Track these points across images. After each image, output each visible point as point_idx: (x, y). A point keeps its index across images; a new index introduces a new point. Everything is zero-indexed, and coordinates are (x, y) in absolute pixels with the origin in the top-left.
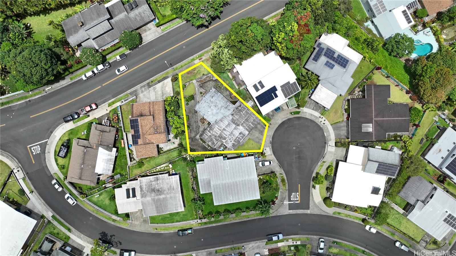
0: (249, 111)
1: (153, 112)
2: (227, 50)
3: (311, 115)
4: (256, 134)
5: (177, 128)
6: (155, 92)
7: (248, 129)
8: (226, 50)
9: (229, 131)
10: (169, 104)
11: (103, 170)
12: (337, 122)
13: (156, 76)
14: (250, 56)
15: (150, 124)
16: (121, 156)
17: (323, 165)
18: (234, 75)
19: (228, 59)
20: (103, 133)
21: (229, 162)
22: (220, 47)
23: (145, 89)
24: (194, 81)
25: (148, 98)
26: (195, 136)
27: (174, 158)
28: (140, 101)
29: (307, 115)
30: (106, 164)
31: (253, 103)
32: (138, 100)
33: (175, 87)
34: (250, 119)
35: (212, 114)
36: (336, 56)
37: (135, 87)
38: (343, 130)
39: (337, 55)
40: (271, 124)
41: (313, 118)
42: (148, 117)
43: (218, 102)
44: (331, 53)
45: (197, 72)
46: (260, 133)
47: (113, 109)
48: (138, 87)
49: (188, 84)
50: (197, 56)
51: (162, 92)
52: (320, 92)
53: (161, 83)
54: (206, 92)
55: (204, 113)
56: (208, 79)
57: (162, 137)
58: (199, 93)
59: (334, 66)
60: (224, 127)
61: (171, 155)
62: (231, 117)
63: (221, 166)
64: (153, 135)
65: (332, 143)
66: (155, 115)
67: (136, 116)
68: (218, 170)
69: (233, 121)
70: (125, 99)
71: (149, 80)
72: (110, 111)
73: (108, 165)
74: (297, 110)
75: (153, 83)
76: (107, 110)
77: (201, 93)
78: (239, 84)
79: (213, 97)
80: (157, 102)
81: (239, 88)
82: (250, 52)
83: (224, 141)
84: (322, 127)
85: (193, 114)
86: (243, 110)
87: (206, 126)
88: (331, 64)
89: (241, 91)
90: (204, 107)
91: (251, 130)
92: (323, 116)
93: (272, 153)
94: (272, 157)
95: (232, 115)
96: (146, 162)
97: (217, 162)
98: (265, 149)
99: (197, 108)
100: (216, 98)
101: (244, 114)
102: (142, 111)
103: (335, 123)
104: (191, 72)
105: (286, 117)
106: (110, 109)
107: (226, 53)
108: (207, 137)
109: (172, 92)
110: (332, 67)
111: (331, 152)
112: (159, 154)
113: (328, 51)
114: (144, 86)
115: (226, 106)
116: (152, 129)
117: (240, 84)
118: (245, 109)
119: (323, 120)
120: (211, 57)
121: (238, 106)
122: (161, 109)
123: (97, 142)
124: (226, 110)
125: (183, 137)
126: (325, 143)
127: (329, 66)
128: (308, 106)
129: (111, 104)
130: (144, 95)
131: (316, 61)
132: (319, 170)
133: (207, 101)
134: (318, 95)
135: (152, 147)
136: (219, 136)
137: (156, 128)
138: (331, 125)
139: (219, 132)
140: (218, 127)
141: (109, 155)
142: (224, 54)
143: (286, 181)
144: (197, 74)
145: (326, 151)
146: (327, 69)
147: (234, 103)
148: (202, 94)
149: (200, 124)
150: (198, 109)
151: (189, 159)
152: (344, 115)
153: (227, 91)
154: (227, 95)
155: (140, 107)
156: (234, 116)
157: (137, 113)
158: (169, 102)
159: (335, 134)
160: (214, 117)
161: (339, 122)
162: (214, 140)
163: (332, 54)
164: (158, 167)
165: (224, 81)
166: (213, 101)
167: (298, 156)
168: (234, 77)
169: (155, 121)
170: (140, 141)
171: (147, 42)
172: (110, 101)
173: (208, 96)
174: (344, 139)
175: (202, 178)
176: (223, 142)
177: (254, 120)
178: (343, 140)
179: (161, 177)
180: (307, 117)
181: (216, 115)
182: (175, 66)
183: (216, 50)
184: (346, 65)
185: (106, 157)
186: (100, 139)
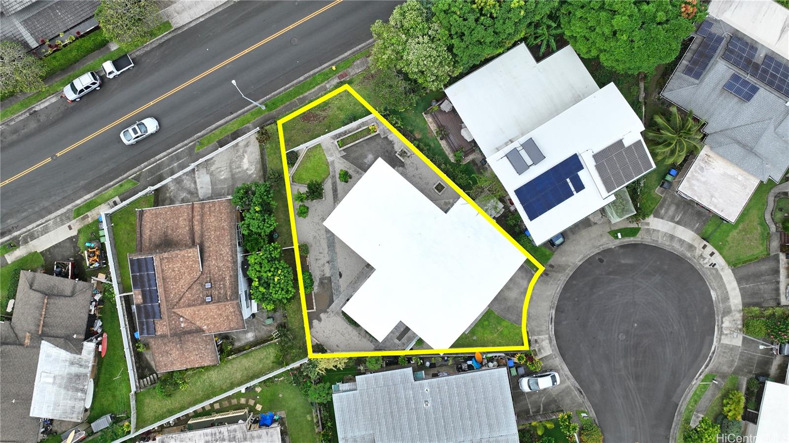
1: (202, 236)
6: (211, 174)
12: (750, 260)
13: (214, 126)
15: (190, 274)
18: (441, 119)
20: (52, 301)
21: (432, 387)
29: (660, 239)
30: (63, 391)
36: (759, 58)
39: (762, 55)
40: (552, 267)
42: (184, 252)
44: (743, 51)
50: (334, 68)
51: (232, 175)
52: (705, 170)
57: (227, 313)
59: (754, 90)
63: (406, 398)
64: (198, 308)
65: (734, 320)
66: (207, 244)
70: (123, 196)
71: (192, 138)
72: (80, 232)
73: (70, 393)
75: (203, 148)
76: (70, 228)
78: (458, 150)
80: (213, 206)
81: (458, 160)
89: (464, 169)
92: (705, 239)
93: (556, 352)
94: (558, 364)
97: (394, 385)
98: (536, 341)
102: (170, 232)
103: (743, 262)
106: (79, 224)
111: (730, 349)
112: (221, 359)
113: (735, 46)
114: (178, 157)
116: (196, 287)
117: (460, 147)
119: (707, 254)
123: (33, 328)
126: (713, 321)
127: (738, 92)
128: (663, 211)
129: (83, 210)
130: (178, 183)
131: (698, 76)
134: (697, 180)
137: (208, 285)
138: (730, 268)
141: (72, 363)
145: (715, 344)
146: (732, 102)
147: (446, 206)
150: (335, 225)
152: (772, 239)
155: (162, 221)
159: (742, 295)
161: (757, 258)
163: (749, 53)
167: (633, 359)
168: (442, 128)
169: (206, 264)
170: (161, 327)
172: (81, 201)
175: (350, 435)
179: (226, 434)
180: (659, 245)
182: (268, 97)
185: (65, 370)
186: (42, 319)
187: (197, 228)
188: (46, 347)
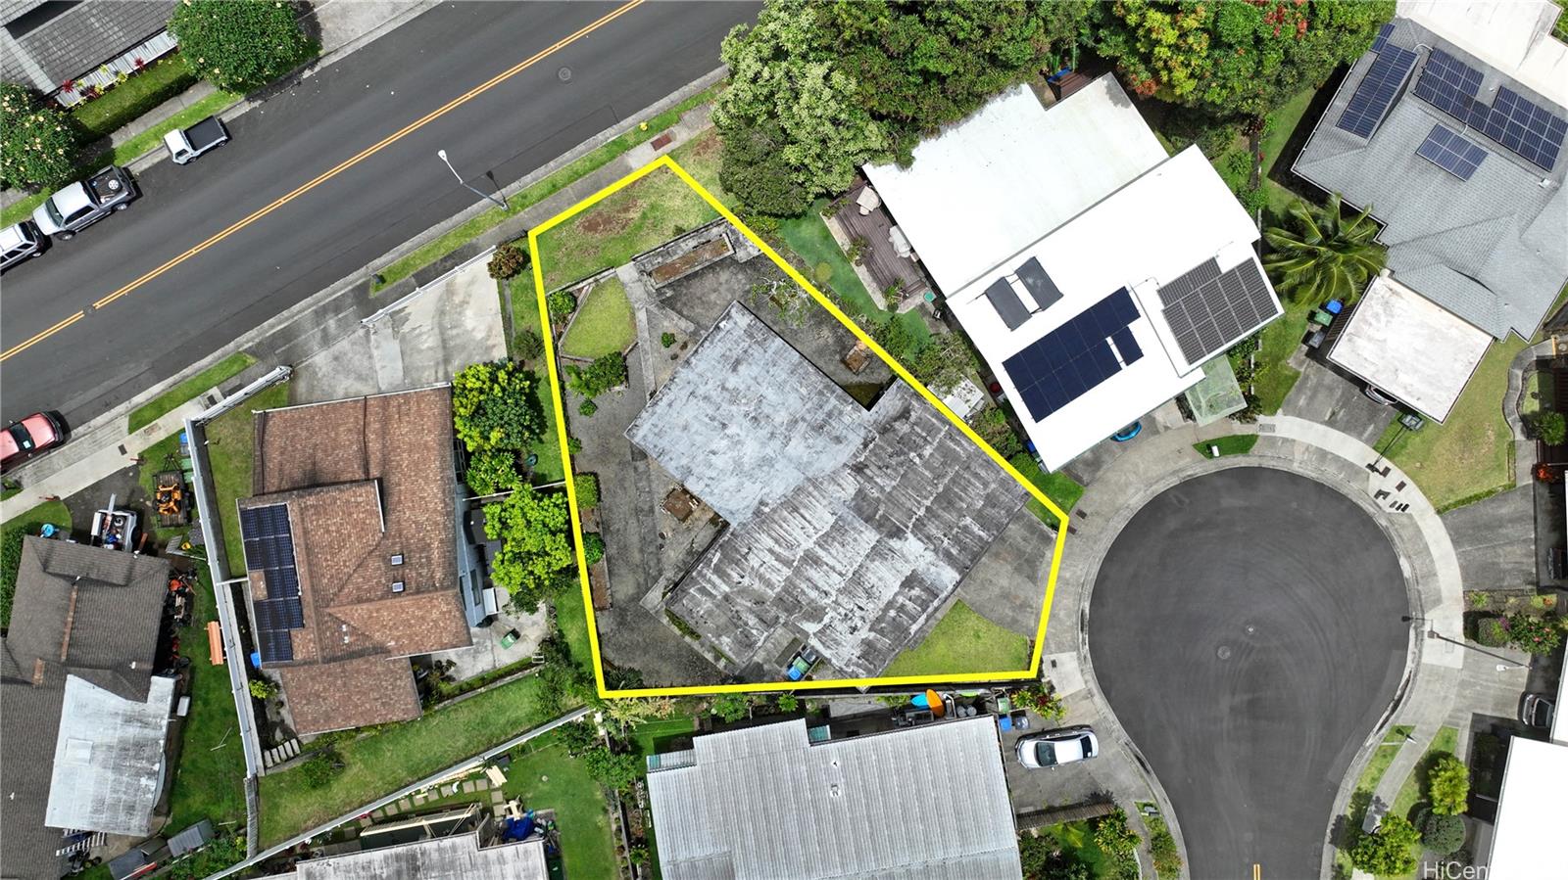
0: (958, 443)
1: (385, 461)
2: (820, 70)
3: (1323, 455)
4: (999, 575)
5: (522, 558)
6: (403, 340)
7: (954, 551)
8: (817, 71)
9: (839, 567)
10: (479, 411)
11: (96, 811)
12: (1477, 497)
13: (406, 245)
14: (969, 102)
15: (359, 538)
16: (211, 718)
17: (1395, 749)
18: (859, 226)
19: (828, 128)
20: (86, 595)
21: (844, 757)
22: (780, 54)
23: (345, 327)
24: (627, 272)
25: (360, 378)
26: (637, 597)
27: (515, 723)
28: (318, 393)
29: (1298, 456)
30: (110, 775)
31: (978, 396)
32: (302, 386)
33: (518, 307)
34: (964, 490)
35: (738, 464)
36: (1486, 94)
37: (285, 313)
38: (1511, 543)
39: (1493, 88)
40: (1082, 514)
41: (1330, 476)
42: (348, 494)
43: (771, 395)
44: (1456, 80)
45: (644, 216)
46: (1018, 570)
47: (161, 445)
48: (302, 309)
49: (587, 287)
50: (643, 126)
51: (444, 341)
52: (1383, 319)
53: (433, 290)
54: (695, 333)
55: (684, 461)
56: (707, 256)
57: (435, 614)
58: (658, 343)
59: (1478, 156)
60: (808, 544)
61: (501, 710)
62: (850, 485)
63: (793, 779)
64: (378, 605)
65: (1446, 617)
66: (394, 479)
67: (285, 485)
68: (780, 806)
69: (864, 508)
70: (228, 386)
71: (363, 270)
72: (142, 459)
73: (125, 779)
74: (1239, 429)
75: (385, 288)
76: (123, 450)
77: (668, 340)
78: (892, 286)
79: (738, 362)
80: (407, 401)
81: (892, 308)
82: (970, 77)
83: (811, 627)
84: (1383, 522)
85: (622, 464)
86: (920, 442)
87: (703, 535)
88: (1460, 143)
89: (905, 322)
90: (685, 428)
91: (975, 558)
92: (1390, 458)
93: (1094, 686)
94: (1097, 709)
95: (859, 469)
96: (353, 753)
97: (771, 754)
98: (1054, 664)
99: (643, 434)
100: (755, 370)
101: (927, 465)
102: (320, 454)
103: (1463, 502)
104: (608, 221)
105: (1174, 473)
106: (137, 444)
107: (813, 92)
108: (707, 605)
109: (502, 339)
110: (1464, 166)
111: (1440, 674)
112: (425, 707)
113: (1439, 70)
114: (336, 307)
115: (821, 416)
116: (374, 564)
117: (896, 282)
118: (931, 430)
119: (1389, 484)
120: (724, 120)
121: (892, 413)
122: (430, 439)
123: (50, 650)
124: (820, 442)
125: (567, 601)
126: (1406, 619)
127: (1445, 162)
128: (1302, 402)
129: (147, 414)
130: (336, 358)
131: (1364, 131)
132: (1374, 780)
133: (702, 391)
134: (1370, 339)
135: (379, 669)
136: (779, 600)
137: (397, 560)
138: (1439, 512)
139: (779, 576)
140: (771, 543)
141: (129, 720)
142: (805, 98)
143: (1181, 849)
144: (640, 228)
145: (1410, 665)
146: (1436, 181)
147: (869, 396)
148: (675, 348)
149: (666, 523)
150: (650, 437)
151: (602, 732)
152: (1519, 453)
153: (820, 323)
154: (821, 352)
155: (304, 434)
156: (870, 479)
157: (287, 467)
158: (475, 398)
159: (1462, 567)
160: (747, 484)
161: (1490, 493)
162: (752, 621)
163: (1466, 85)
164: (424, 786)
165: (800, 266)
166: (742, 387)
167: (1246, 697)
168: (860, 242)
169: (393, 517)
170: (304, 643)
171: (349, 50)
172: (140, 398)
173: (708, 359)
174: (1519, 593)
175: (682, 856)
176: (807, 635)
177: (991, 500)
178: (1512, 600)
179: (435, 856)
180: (1296, 468)
181: (758, 473)
182: (514, 185)
183: (750, 74)
184: (1555, 152)
185: (115, 733)
186: (68, 631)
187: (374, 446)
188: (76, 687)
